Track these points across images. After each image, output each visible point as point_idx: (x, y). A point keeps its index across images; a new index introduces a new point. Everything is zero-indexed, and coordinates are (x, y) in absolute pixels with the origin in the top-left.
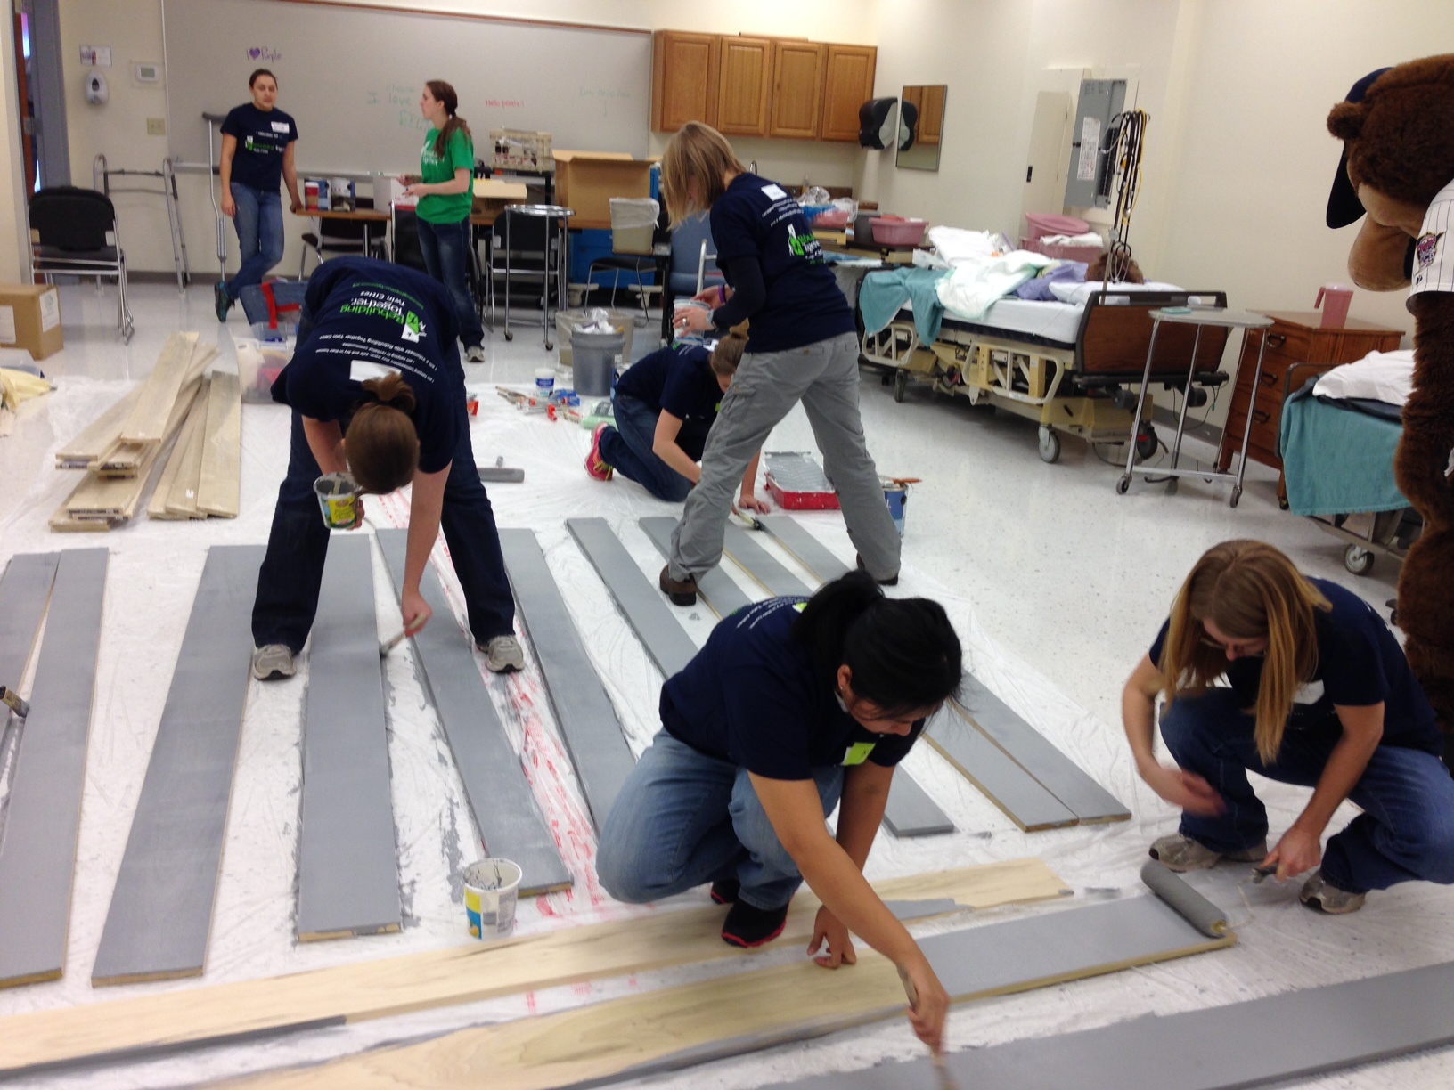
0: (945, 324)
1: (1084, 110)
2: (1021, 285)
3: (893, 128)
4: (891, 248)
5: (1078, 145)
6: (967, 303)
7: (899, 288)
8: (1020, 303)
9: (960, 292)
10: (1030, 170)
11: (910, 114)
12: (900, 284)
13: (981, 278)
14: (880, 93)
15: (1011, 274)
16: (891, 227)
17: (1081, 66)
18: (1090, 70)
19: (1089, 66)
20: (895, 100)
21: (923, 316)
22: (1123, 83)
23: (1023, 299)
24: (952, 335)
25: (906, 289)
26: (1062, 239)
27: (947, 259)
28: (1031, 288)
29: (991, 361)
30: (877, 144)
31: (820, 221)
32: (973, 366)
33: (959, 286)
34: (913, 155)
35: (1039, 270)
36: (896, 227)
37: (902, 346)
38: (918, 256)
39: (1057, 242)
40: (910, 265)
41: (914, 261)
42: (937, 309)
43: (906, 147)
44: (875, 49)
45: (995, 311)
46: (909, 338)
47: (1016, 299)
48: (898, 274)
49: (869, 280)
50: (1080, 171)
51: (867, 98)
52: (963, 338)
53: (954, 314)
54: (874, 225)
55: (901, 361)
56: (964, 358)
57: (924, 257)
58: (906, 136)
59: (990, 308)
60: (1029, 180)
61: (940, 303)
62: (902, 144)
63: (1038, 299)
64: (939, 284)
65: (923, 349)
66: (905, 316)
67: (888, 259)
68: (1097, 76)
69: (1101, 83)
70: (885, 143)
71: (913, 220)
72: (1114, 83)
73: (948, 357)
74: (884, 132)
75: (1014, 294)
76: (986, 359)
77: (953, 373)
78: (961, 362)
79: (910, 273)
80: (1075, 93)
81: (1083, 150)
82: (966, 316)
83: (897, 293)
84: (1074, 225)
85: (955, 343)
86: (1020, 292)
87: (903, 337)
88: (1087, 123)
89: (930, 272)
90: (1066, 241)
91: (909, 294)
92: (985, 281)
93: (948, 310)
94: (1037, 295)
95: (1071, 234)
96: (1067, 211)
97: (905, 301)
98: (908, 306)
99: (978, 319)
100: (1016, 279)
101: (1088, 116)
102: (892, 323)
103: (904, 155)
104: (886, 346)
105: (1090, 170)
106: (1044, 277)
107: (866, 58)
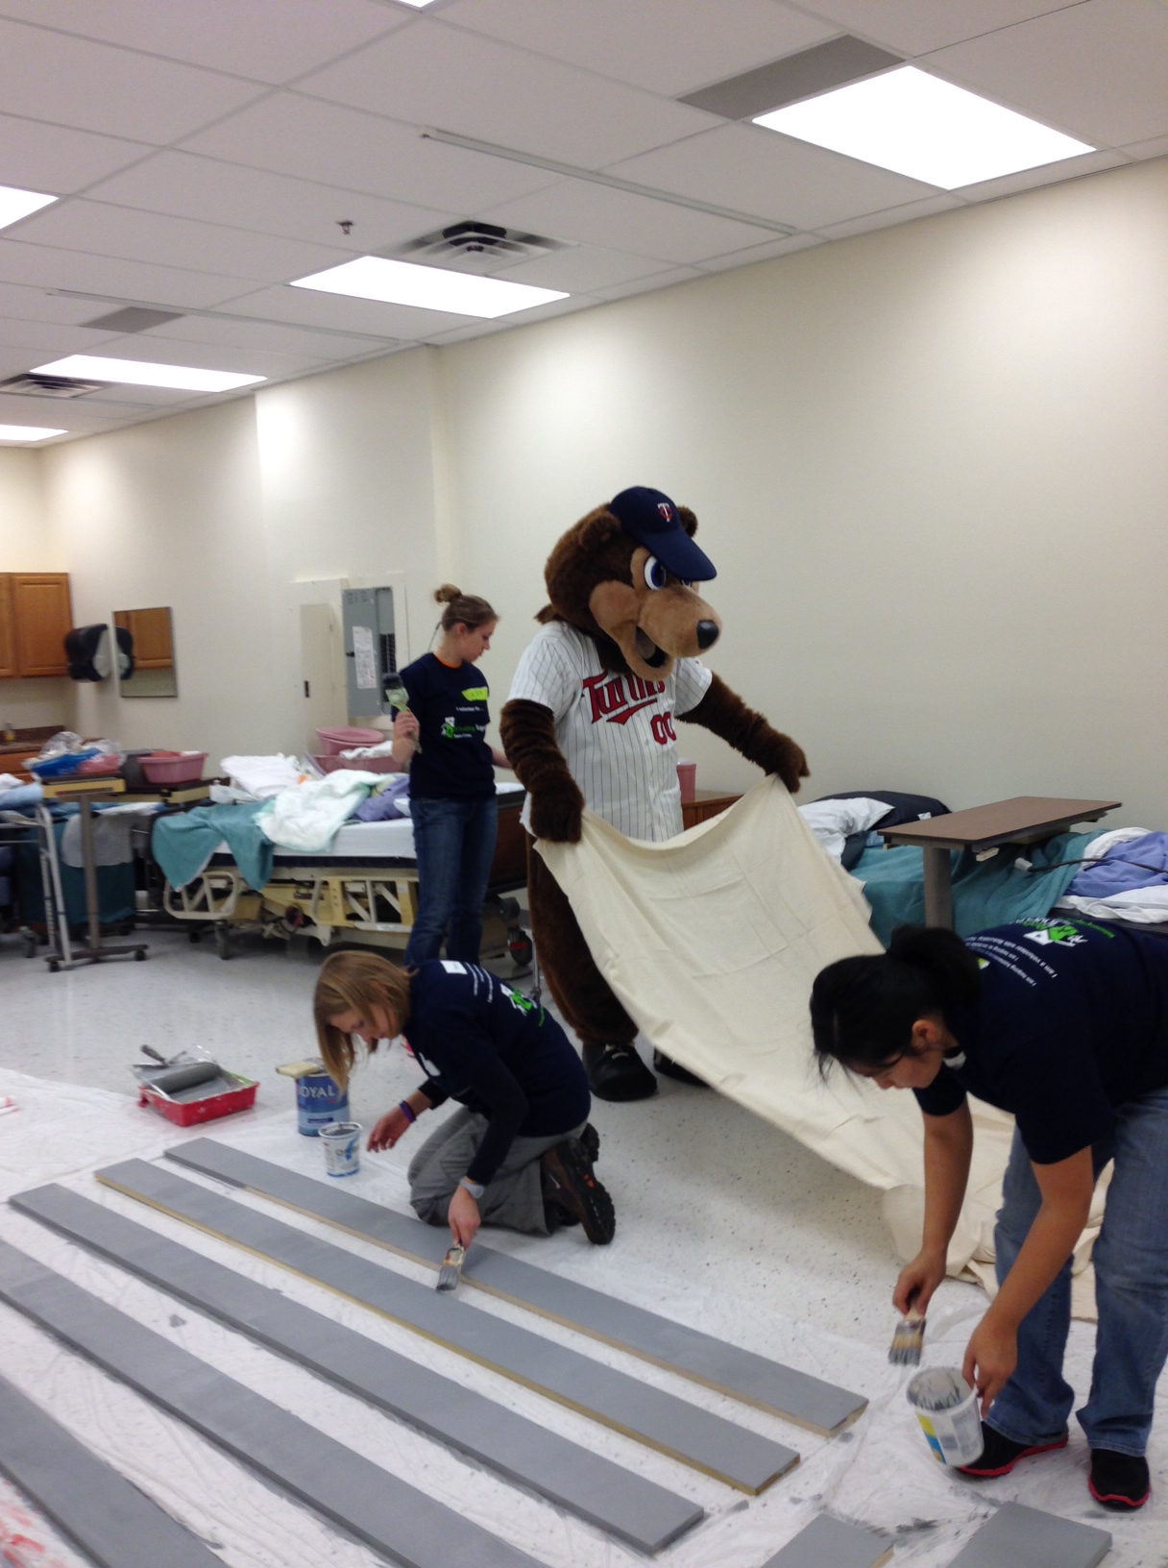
0: (275, 861)
1: (350, 620)
2: (359, 807)
3: (109, 657)
4: (174, 787)
5: (352, 655)
6: (303, 835)
7: (205, 830)
8: (363, 826)
9: (290, 825)
10: (307, 684)
11: (125, 640)
12: (205, 826)
13: (308, 806)
14: (82, 620)
15: (342, 796)
16: (167, 764)
17: (337, 577)
18: (346, 580)
19: (345, 576)
20: (104, 627)
21: (248, 858)
22: (387, 590)
23: (365, 821)
24: (286, 873)
25: (217, 830)
26: (365, 751)
27: (252, 791)
28: (372, 809)
29: (345, 893)
30: (92, 675)
31: (87, 769)
32: (322, 903)
33: (289, 817)
34: (137, 683)
35: (372, 787)
36: (174, 763)
37: (220, 895)
38: (216, 792)
39: (360, 755)
40: (208, 803)
41: (214, 798)
42: (267, 847)
43: (127, 675)
44: (66, 575)
45: (340, 839)
46: (230, 883)
47: (358, 823)
48: (195, 815)
49: (161, 827)
50: (360, 681)
51: (67, 630)
52: (302, 874)
53: (288, 849)
54: (143, 765)
55: (220, 912)
56: (308, 897)
57: (225, 792)
58: (126, 664)
59: (335, 837)
60: (307, 695)
61: (269, 840)
62: (122, 671)
63: (382, 819)
64: (259, 819)
65: (249, 893)
66: (222, 861)
67: (171, 800)
68: (355, 586)
69: (363, 592)
70: (103, 673)
71: (188, 753)
72: (378, 591)
73: (282, 898)
74: (99, 661)
75: (354, 817)
76: (338, 893)
77: (294, 915)
78: (302, 902)
79: (210, 811)
80: (336, 604)
81: (359, 659)
82: (305, 850)
83: (206, 836)
84: (368, 736)
85: (292, 881)
86: (360, 814)
87: (220, 884)
88: (357, 633)
89: (236, 807)
90: (370, 752)
91: (222, 835)
92: (313, 808)
93: (279, 846)
94: (381, 815)
95: (369, 744)
96: (352, 722)
97: (218, 845)
98: (224, 848)
99: (322, 850)
100: (351, 802)
101: (356, 625)
102: (205, 871)
103: (127, 683)
104: (198, 898)
105: (370, 678)
106: (382, 795)
107: (58, 585)
